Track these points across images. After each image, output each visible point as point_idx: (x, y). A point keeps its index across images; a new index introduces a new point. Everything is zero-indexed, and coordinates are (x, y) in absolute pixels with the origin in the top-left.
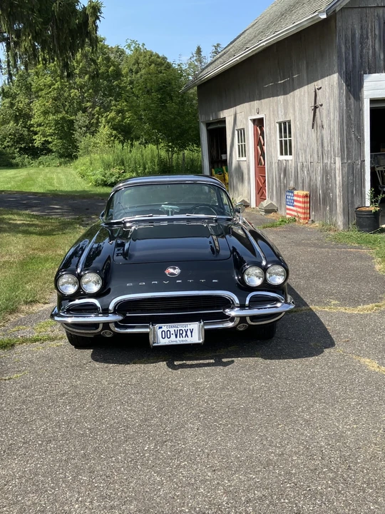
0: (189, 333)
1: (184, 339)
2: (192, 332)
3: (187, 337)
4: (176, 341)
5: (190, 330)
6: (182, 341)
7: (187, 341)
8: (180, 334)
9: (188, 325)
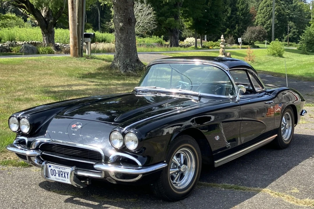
2: (67, 175)
3: (66, 178)
4: (59, 179)
5: (67, 172)
6: (63, 180)
7: (65, 181)
8: (61, 174)
9: (66, 169)
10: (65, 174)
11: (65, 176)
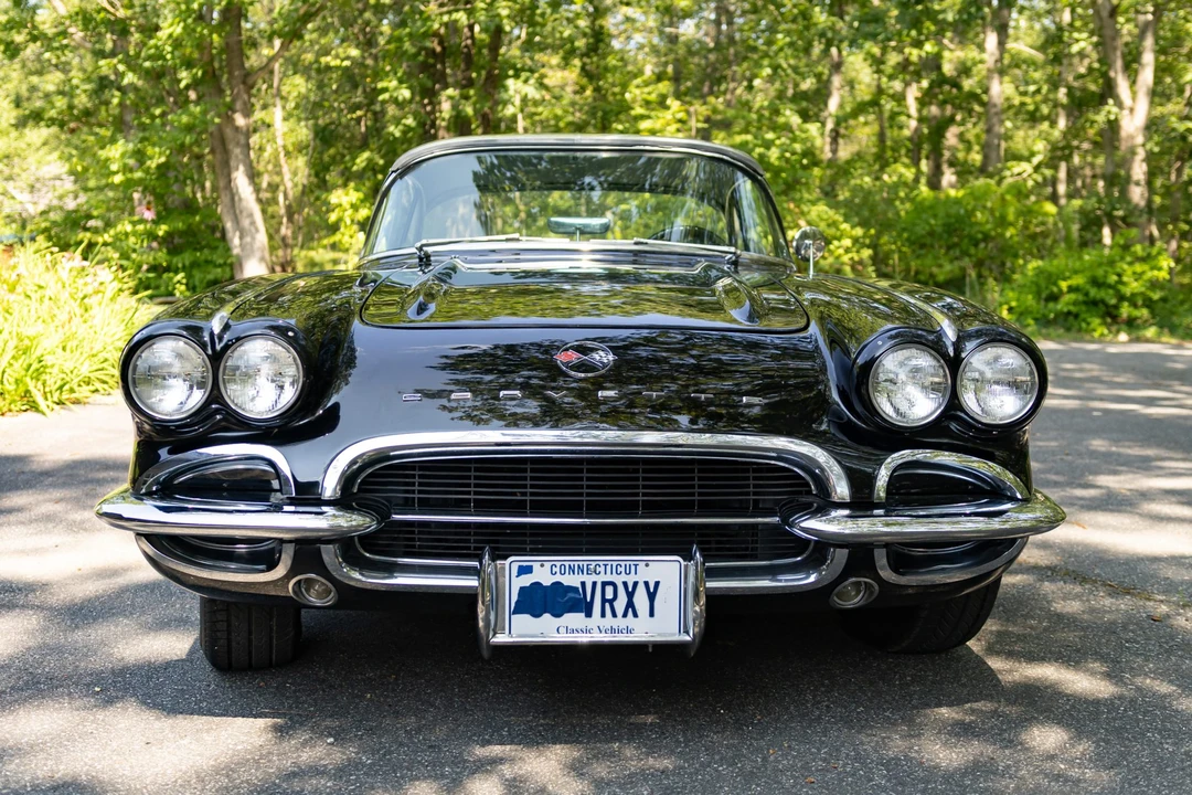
0: (641, 599)
1: (620, 622)
2: (652, 596)
3: (635, 615)
4: (588, 631)
5: (646, 584)
6: (612, 630)
7: (629, 631)
8: (604, 600)
9: (642, 564)
10: (630, 595)
11: (630, 605)
